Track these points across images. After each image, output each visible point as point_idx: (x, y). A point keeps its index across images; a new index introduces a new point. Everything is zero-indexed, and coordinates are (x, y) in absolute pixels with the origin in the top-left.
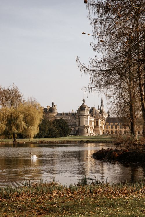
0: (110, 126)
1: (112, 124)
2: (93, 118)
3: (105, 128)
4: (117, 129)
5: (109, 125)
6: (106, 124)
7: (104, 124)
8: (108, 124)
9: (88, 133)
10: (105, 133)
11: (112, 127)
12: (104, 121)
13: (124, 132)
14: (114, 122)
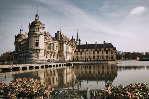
0: (80, 53)
1: (81, 50)
2: (57, 42)
3: (75, 54)
4: (87, 55)
5: (79, 51)
6: (76, 51)
7: (74, 50)
8: (77, 50)
9: (38, 58)
10: (75, 59)
11: (81, 54)
12: (74, 48)
13: (93, 58)
14: (83, 49)
